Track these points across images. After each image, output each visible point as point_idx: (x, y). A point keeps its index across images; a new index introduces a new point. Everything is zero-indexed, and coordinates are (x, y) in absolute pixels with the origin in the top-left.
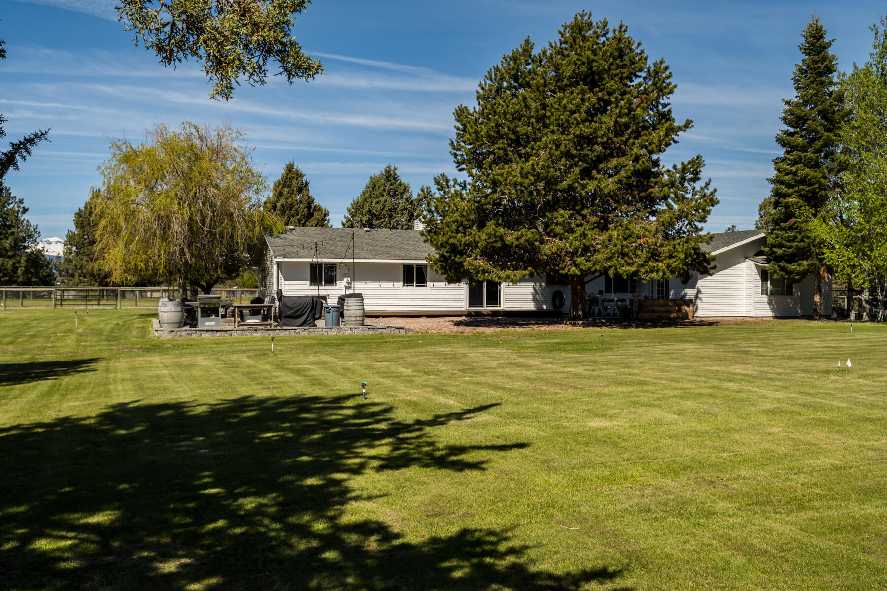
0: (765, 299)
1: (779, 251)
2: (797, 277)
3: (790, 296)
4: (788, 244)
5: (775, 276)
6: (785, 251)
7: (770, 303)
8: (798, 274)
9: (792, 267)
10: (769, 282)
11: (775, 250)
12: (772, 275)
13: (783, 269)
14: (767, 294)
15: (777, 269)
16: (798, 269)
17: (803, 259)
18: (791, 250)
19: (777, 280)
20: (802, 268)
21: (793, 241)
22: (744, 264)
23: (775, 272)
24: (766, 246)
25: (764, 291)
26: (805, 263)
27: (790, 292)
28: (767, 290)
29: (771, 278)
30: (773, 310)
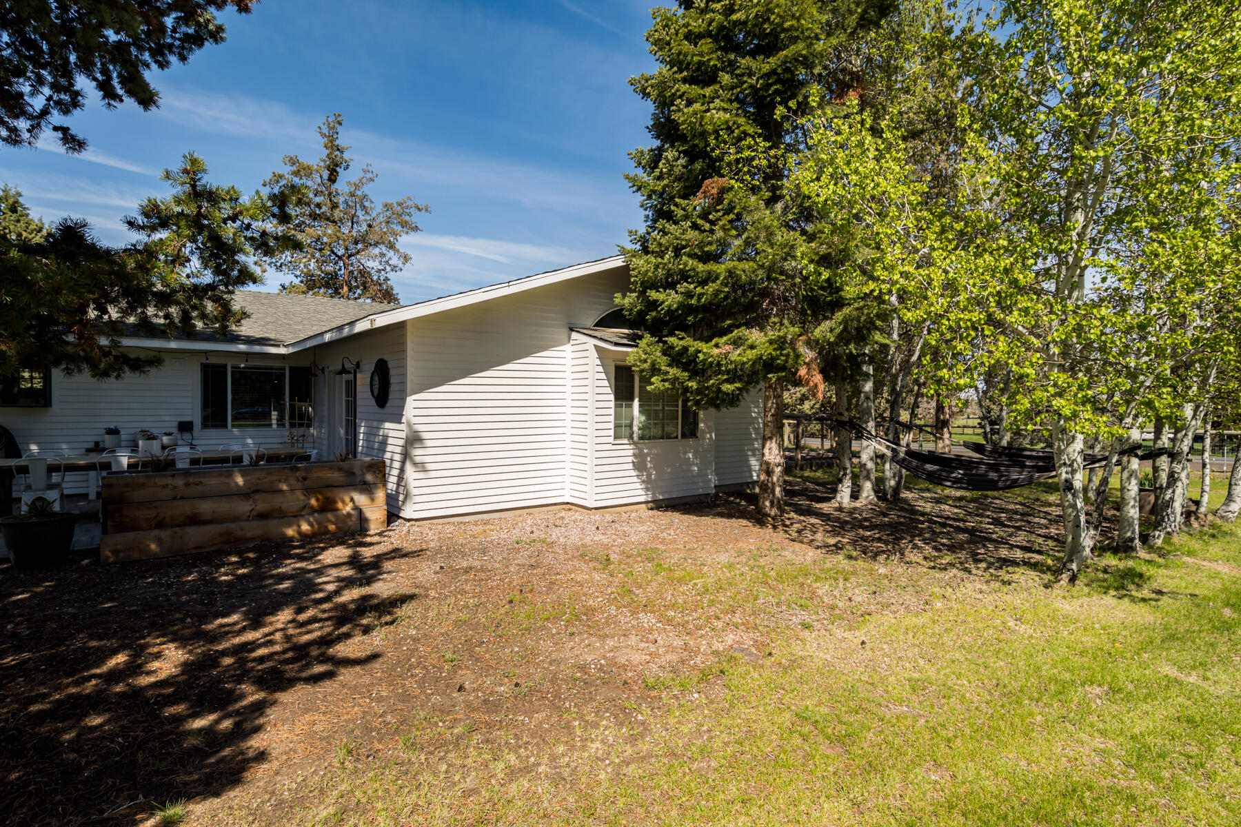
0: (627, 452)
1: (670, 299)
2: (728, 387)
3: (691, 441)
4: (701, 267)
5: (657, 383)
6: (689, 295)
7: (639, 466)
8: (733, 377)
9: (710, 350)
10: (636, 403)
11: (653, 295)
12: (646, 381)
13: (680, 359)
14: (631, 437)
15: (663, 362)
16: (735, 355)
17: (749, 325)
18: (711, 288)
19: (660, 396)
20: (751, 354)
21: (716, 258)
22: (568, 348)
23: (655, 370)
24: (625, 289)
25: (622, 430)
26: (755, 335)
27: (691, 430)
28: (631, 426)
29: (642, 389)
30: (649, 484)
